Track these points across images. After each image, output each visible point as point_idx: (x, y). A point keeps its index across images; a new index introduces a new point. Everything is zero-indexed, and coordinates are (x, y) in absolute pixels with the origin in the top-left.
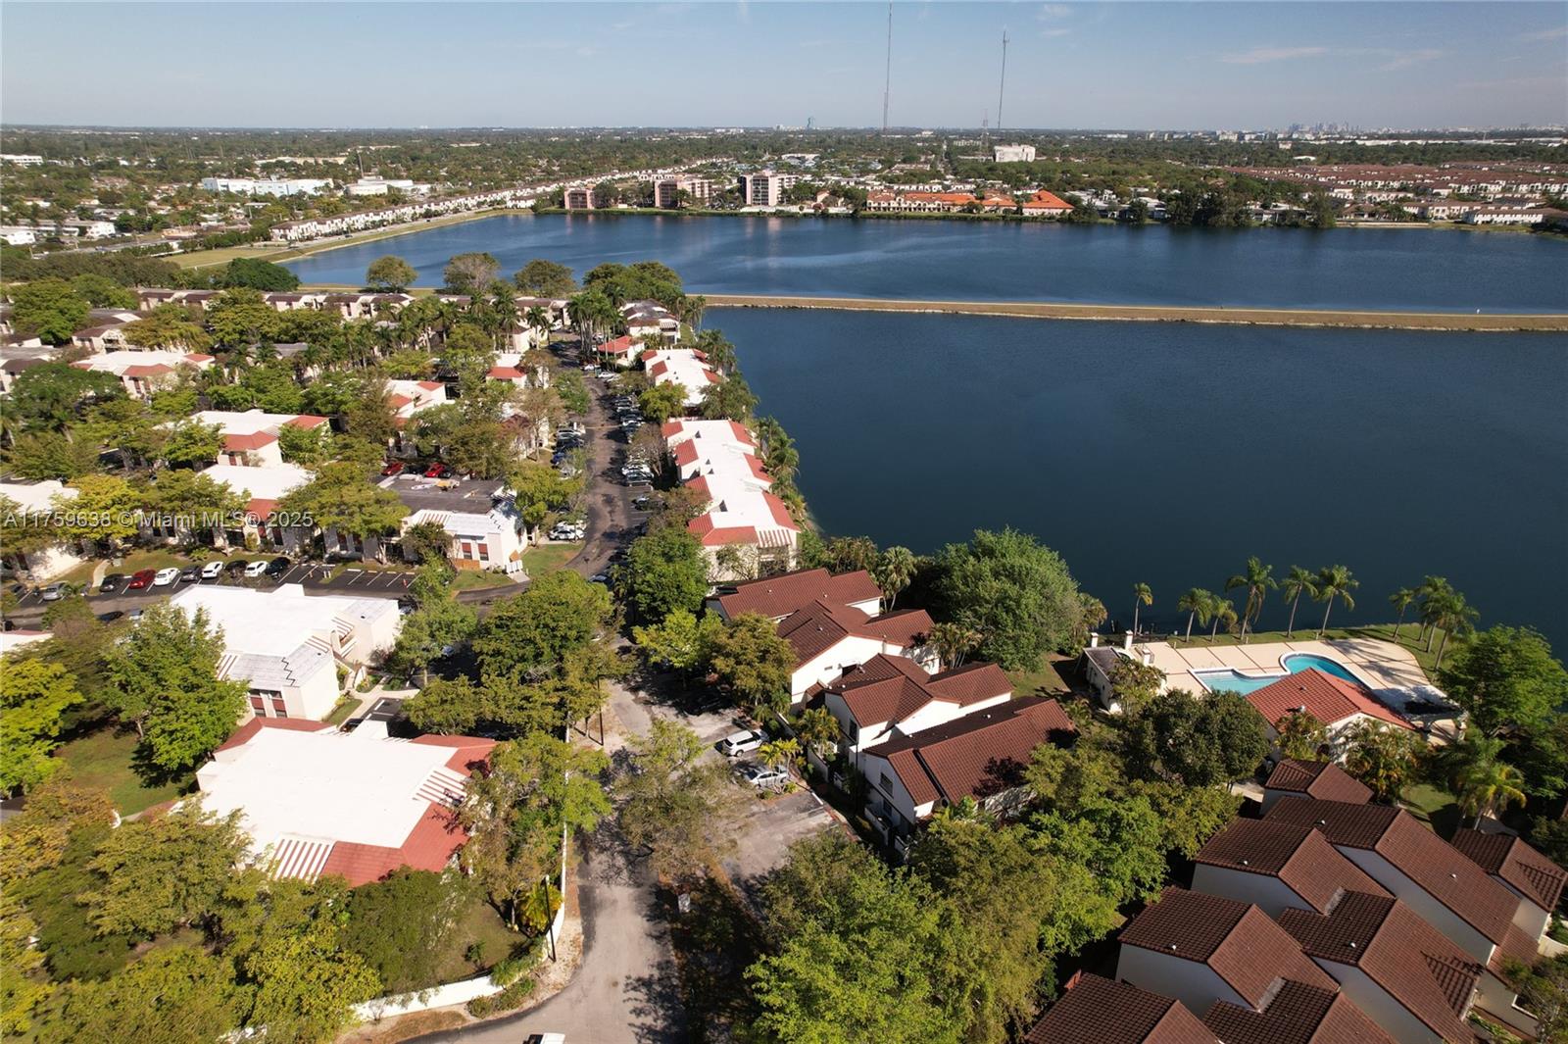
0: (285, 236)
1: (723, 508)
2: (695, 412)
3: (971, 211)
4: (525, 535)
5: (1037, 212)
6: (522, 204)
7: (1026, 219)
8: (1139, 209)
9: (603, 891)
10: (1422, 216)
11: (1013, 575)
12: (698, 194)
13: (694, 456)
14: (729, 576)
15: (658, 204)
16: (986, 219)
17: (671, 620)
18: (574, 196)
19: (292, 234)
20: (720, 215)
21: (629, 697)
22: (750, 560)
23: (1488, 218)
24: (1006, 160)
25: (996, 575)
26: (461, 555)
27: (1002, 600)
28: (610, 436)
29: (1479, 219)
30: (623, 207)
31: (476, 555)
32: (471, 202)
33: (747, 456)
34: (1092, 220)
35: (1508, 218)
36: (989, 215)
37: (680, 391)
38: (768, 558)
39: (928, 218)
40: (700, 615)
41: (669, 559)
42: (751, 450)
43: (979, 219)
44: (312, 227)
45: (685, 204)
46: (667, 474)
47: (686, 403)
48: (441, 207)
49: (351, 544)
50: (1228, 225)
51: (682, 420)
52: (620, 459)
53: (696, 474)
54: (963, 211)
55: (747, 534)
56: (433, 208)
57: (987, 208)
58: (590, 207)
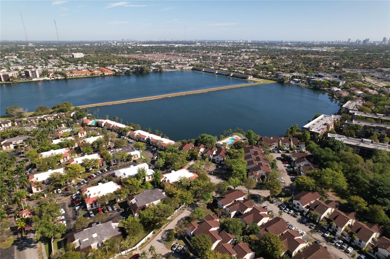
1: (162, 141)
5: (108, 74)
7: (106, 76)
10: (175, 68)
13: (146, 136)
15: (3, 80)
23: (185, 68)
24: (77, 57)
26: (134, 158)
31: (136, 157)
34: (120, 74)
35: (188, 68)
43: (95, 77)
45: (13, 80)
49: (116, 162)
50: (146, 73)
53: (149, 139)
55: (170, 143)
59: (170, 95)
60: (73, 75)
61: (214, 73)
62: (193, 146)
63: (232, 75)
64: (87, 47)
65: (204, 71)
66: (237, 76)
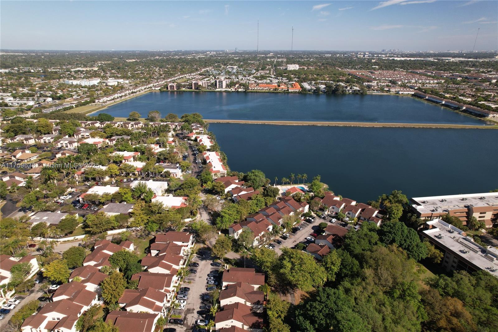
0: (99, 102)
1: (215, 167)
2: (209, 150)
3: (276, 90)
4: (182, 172)
5: (292, 90)
6: (157, 89)
7: (289, 93)
8: (318, 89)
9: (202, 212)
11: (256, 176)
12: (204, 86)
13: (209, 159)
14: (216, 178)
15: (193, 88)
16: (279, 93)
17: (208, 183)
18: (171, 86)
19: (101, 101)
20: (210, 92)
21: (202, 194)
22: (219, 175)
23: (402, 92)
24: (290, 70)
25: (254, 176)
26: (172, 176)
27: (254, 179)
28: (193, 155)
29: (400, 93)
30: (184, 89)
31: (175, 176)
32: (143, 88)
33: (218, 158)
35: (407, 93)
37: (206, 146)
38: (222, 175)
39: (264, 92)
40: (212, 182)
41: (207, 175)
42: (219, 157)
43: (278, 93)
44: (105, 99)
45: (200, 88)
46: (204, 162)
47: (207, 148)
48: (135, 91)
49: (154, 175)
51: (206, 152)
52: (195, 159)
53: (210, 162)
54: (274, 90)
55: (219, 171)
56: (133, 91)
57: (280, 89)
58: (175, 89)
61: (440, 103)
63: (464, 108)
64: (327, 58)
65: (427, 100)
66: (471, 111)
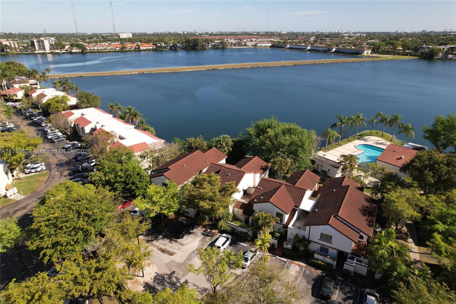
2: (74, 107)
3: (123, 49)
4: (10, 175)
5: (145, 48)
8: (175, 46)
10: (245, 45)
13: (88, 122)
23: (260, 45)
24: (124, 37)
28: (30, 125)
29: (259, 45)
34: (162, 50)
35: (264, 45)
36: (129, 50)
39: (110, 51)
45: (8, 50)
47: (69, 104)
50: (201, 49)
51: (70, 111)
52: (43, 133)
54: (121, 49)
57: (128, 48)
59: (222, 67)
60: (95, 47)
61: (305, 49)
62: (223, 161)
63: (334, 50)
65: (289, 48)
66: (343, 51)
